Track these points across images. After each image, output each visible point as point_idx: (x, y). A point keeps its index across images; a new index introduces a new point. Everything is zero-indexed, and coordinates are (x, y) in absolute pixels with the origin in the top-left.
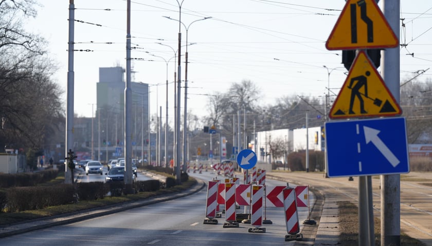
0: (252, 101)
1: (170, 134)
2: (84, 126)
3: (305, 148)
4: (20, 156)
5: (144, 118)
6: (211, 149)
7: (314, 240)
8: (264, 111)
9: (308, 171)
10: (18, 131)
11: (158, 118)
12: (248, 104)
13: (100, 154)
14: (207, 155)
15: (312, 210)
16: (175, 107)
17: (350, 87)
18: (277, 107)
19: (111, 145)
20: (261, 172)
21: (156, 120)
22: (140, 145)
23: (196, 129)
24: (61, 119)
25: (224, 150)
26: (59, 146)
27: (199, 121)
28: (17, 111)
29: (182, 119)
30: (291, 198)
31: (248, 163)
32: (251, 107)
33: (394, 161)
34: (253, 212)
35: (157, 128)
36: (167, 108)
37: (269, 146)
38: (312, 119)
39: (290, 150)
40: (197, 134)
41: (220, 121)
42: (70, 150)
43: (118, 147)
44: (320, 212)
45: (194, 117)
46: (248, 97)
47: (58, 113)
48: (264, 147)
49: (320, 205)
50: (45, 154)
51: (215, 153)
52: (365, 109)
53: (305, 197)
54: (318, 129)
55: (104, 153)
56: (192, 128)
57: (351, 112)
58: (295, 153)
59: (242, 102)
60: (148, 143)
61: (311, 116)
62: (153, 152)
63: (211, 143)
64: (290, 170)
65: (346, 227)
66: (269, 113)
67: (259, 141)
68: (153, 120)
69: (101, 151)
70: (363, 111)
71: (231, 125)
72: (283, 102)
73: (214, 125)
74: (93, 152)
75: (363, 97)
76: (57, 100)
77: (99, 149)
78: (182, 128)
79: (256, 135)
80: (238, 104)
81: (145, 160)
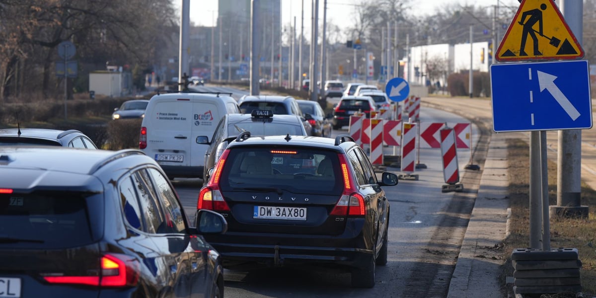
0: (405, 9)
1: (306, 47)
2: (202, 37)
3: (468, 68)
4: (124, 75)
5: (275, 28)
6: (355, 67)
7: (476, 192)
8: (420, 21)
9: (472, 96)
10: (121, 45)
11: (291, 28)
12: (400, 12)
13: (221, 71)
14: (350, 74)
15: (476, 149)
16: (313, 18)
17: (521, 23)
18: (435, 16)
19: (235, 60)
20: (414, 99)
21: (289, 31)
22: (269, 60)
23: (338, 43)
24: (175, 28)
25: (371, 68)
26: (171, 61)
27: (341, 33)
28: (121, 22)
29: (320, 30)
30: (450, 141)
31: (399, 94)
32: (404, 16)
33: (574, 114)
34: (405, 155)
35: (290, 41)
36: (303, 18)
37: (424, 65)
38: (477, 33)
39: (450, 71)
40: (339, 48)
41: (367, 33)
42: (185, 74)
43: (244, 63)
44: (484, 153)
45: (335, 28)
46: (401, 5)
47: (171, 21)
48: (419, 66)
49: (485, 142)
50: (155, 71)
51: (360, 72)
52: (540, 50)
53: (468, 136)
54: (485, 45)
55: (226, 69)
56: (332, 40)
57: (522, 53)
58: (457, 74)
59: (393, 10)
60: (278, 58)
61: (476, 30)
62: (285, 69)
63: (355, 60)
64: (450, 95)
65: (516, 176)
66: (426, 24)
67: (413, 59)
68: (285, 30)
69: (223, 68)
70: (536, 52)
71: (379, 37)
72: (443, 11)
73: (360, 39)
74: (213, 68)
75: (537, 35)
76: (170, 6)
77: (220, 65)
78: (320, 41)
79: (409, 51)
80: (388, 13)
81: (275, 80)
